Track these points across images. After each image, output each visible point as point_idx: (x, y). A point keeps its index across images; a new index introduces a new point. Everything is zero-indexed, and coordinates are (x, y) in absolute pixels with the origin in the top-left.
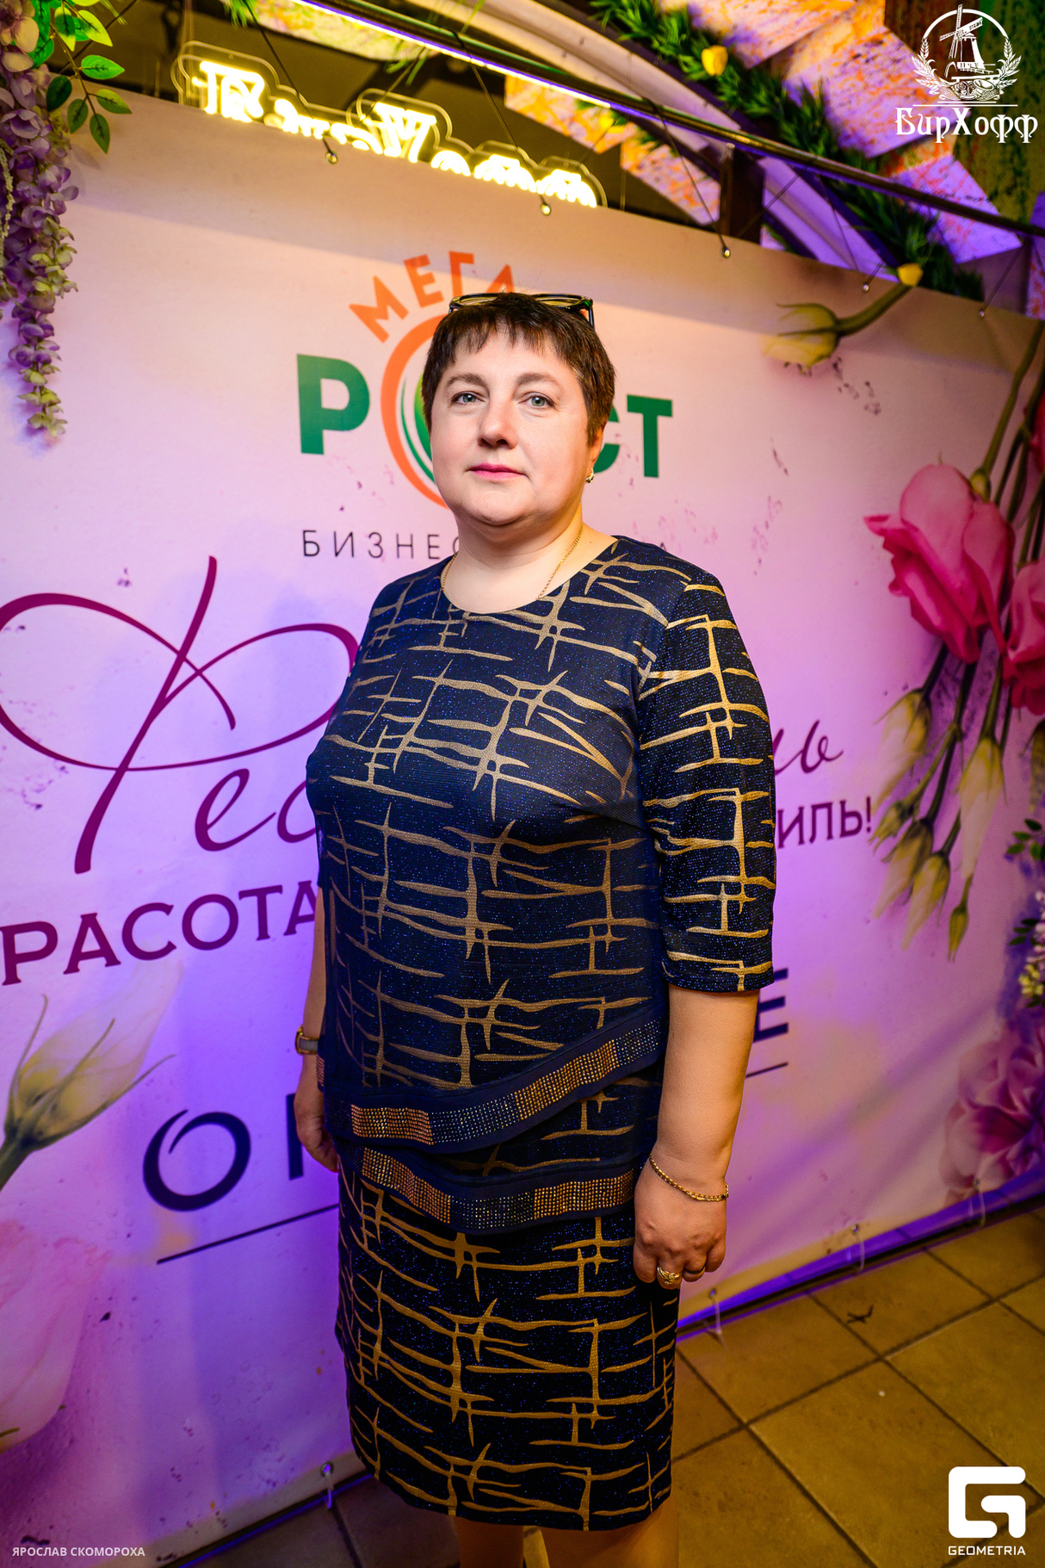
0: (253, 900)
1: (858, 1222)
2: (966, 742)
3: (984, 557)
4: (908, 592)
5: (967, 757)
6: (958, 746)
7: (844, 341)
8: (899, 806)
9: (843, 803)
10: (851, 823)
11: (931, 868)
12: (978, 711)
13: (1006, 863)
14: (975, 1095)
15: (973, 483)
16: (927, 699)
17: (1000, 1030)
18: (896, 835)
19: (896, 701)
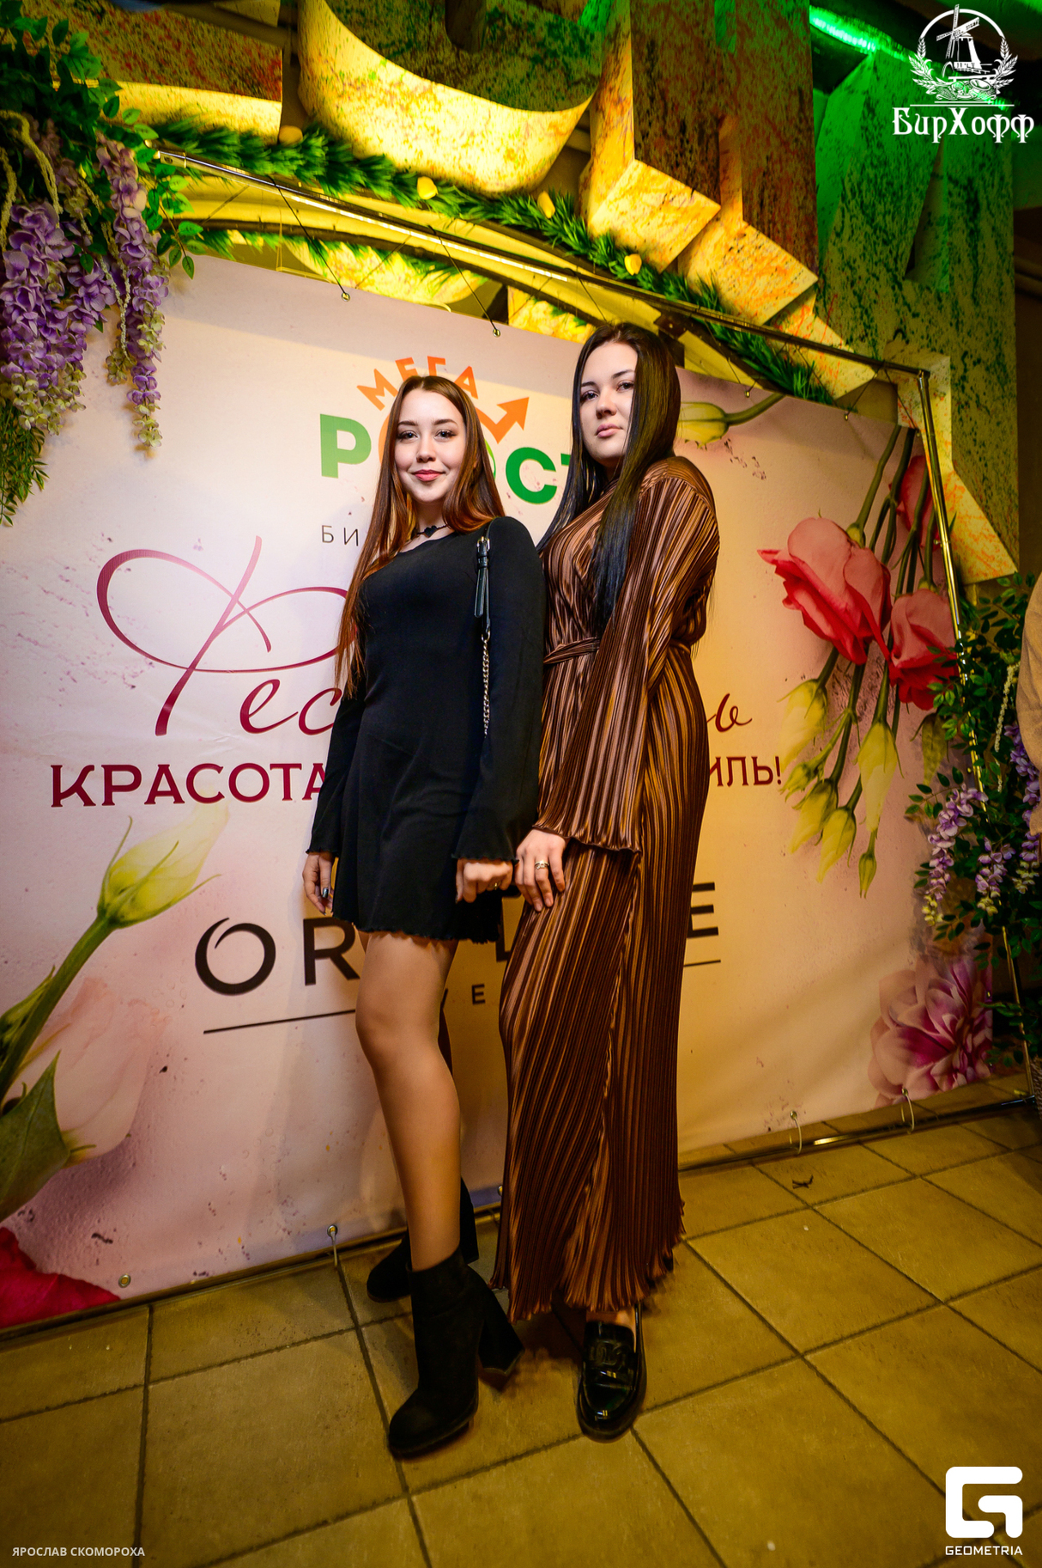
0: (281, 771)
1: (796, 1110)
2: (860, 723)
3: (865, 587)
5: (863, 735)
6: (854, 727)
7: (731, 427)
8: (805, 766)
9: (755, 759)
10: (763, 775)
11: (838, 819)
12: (869, 700)
13: (907, 823)
14: (897, 1015)
15: (849, 533)
16: (822, 687)
17: (915, 962)
18: (803, 789)
19: (795, 686)
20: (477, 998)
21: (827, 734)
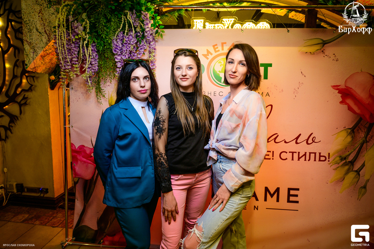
2: (368, 144)
5: (368, 148)
10: (322, 158)
16: (353, 131)
18: (339, 164)
19: (340, 131)
21: (352, 146)
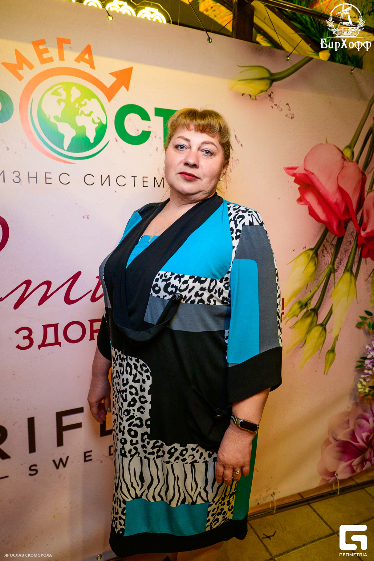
1: (274, 491)
2: (336, 274)
3: (350, 188)
4: (307, 203)
5: (337, 280)
6: (332, 275)
7: (274, 83)
8: (300, 302)
11: (316, 331)
12: (344, 259)
13: (357, 329)
14: (337, 435)
15: (344, 152)
16: (316, 253)
17: (351, 406)
18: (298, 316)
19: (299, 254)
20: (87, 459)
21: (315, 282)
